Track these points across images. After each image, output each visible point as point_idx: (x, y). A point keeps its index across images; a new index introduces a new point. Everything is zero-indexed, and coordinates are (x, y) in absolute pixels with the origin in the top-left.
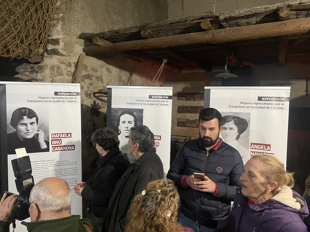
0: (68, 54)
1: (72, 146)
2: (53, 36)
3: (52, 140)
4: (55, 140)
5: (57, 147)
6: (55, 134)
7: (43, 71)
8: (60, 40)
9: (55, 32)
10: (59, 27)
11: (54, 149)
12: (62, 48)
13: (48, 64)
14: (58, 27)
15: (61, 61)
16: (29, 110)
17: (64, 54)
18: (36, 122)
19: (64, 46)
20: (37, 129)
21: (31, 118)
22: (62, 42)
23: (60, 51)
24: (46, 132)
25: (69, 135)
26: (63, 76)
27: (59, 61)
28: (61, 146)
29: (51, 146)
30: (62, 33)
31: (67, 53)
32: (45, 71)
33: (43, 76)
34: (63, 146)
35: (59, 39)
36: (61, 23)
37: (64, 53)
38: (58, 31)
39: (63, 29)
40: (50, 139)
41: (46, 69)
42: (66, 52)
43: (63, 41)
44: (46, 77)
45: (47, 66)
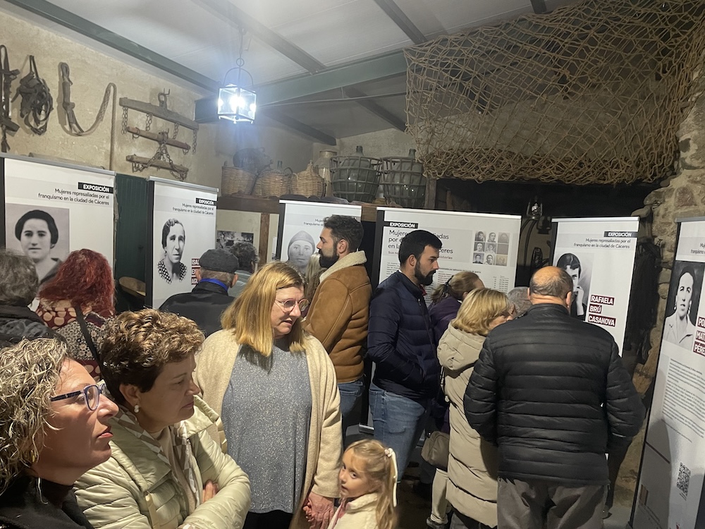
0: (703, 165)
1: (613, 319)
2: (682, 135)
3: (591, 305)
4: (594, 305)
5: (596, 316)
6: (595, 296)
7: (664, 201)
8: (691, 142)
9: (685, 128)
10: (690, 120)
11: (591, 319)
12: (693, 155)
13: (674, 187)
14: (688, 119)
15: (691, 178)
16: (574, 257)
17: (697, 165)
18: (578, 275)
19: (697, 150)
20: (578, 284)
21: (573, 268)
22: (694, 144)
23: (688, 161)
24: (586, 291)
25: (611, 300)
26: (693, 206)
27: (688, 179)
28: (599, 317)
29: (588, 313)
30: (697, 127)
31: (702, 163)
32: (666, 200)
33: (666, 209)
34: (602, 317)
35: (690, 139)
36: (694, 109)
37: (695, 163)
38: (689, 126)
39: (696, 119)
40: (589, 303)
41: (670, 196)
42: (700, 161)
43: (694, 142)
44: (669, 210)
45: (671, 190)
